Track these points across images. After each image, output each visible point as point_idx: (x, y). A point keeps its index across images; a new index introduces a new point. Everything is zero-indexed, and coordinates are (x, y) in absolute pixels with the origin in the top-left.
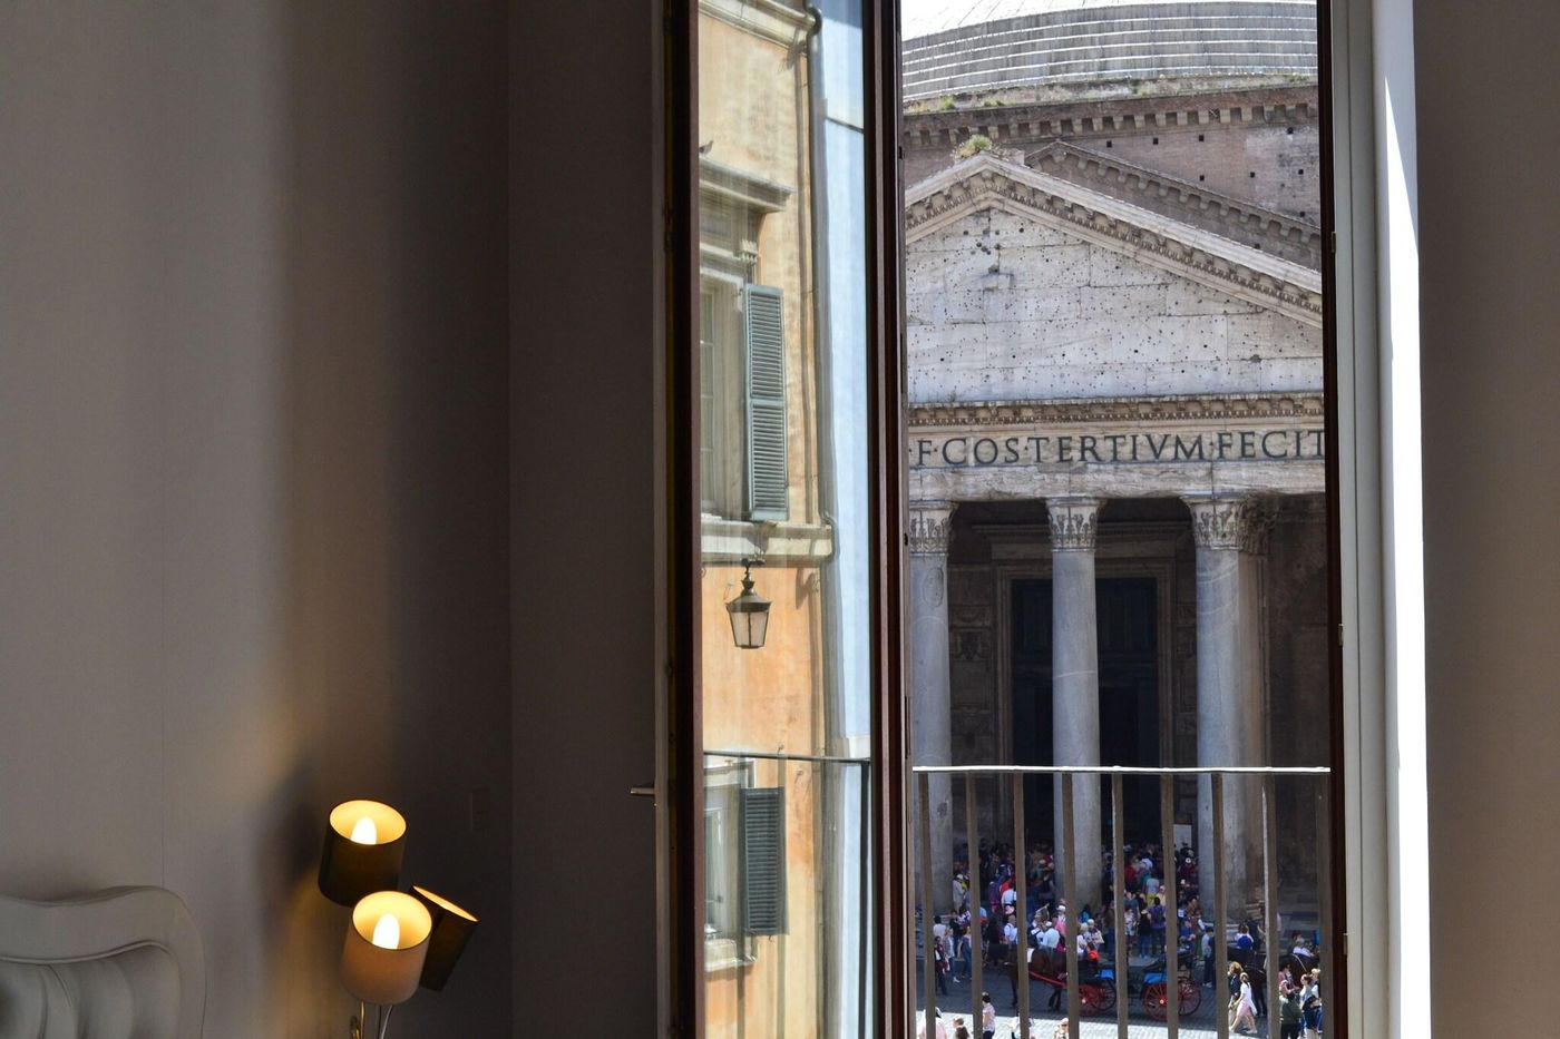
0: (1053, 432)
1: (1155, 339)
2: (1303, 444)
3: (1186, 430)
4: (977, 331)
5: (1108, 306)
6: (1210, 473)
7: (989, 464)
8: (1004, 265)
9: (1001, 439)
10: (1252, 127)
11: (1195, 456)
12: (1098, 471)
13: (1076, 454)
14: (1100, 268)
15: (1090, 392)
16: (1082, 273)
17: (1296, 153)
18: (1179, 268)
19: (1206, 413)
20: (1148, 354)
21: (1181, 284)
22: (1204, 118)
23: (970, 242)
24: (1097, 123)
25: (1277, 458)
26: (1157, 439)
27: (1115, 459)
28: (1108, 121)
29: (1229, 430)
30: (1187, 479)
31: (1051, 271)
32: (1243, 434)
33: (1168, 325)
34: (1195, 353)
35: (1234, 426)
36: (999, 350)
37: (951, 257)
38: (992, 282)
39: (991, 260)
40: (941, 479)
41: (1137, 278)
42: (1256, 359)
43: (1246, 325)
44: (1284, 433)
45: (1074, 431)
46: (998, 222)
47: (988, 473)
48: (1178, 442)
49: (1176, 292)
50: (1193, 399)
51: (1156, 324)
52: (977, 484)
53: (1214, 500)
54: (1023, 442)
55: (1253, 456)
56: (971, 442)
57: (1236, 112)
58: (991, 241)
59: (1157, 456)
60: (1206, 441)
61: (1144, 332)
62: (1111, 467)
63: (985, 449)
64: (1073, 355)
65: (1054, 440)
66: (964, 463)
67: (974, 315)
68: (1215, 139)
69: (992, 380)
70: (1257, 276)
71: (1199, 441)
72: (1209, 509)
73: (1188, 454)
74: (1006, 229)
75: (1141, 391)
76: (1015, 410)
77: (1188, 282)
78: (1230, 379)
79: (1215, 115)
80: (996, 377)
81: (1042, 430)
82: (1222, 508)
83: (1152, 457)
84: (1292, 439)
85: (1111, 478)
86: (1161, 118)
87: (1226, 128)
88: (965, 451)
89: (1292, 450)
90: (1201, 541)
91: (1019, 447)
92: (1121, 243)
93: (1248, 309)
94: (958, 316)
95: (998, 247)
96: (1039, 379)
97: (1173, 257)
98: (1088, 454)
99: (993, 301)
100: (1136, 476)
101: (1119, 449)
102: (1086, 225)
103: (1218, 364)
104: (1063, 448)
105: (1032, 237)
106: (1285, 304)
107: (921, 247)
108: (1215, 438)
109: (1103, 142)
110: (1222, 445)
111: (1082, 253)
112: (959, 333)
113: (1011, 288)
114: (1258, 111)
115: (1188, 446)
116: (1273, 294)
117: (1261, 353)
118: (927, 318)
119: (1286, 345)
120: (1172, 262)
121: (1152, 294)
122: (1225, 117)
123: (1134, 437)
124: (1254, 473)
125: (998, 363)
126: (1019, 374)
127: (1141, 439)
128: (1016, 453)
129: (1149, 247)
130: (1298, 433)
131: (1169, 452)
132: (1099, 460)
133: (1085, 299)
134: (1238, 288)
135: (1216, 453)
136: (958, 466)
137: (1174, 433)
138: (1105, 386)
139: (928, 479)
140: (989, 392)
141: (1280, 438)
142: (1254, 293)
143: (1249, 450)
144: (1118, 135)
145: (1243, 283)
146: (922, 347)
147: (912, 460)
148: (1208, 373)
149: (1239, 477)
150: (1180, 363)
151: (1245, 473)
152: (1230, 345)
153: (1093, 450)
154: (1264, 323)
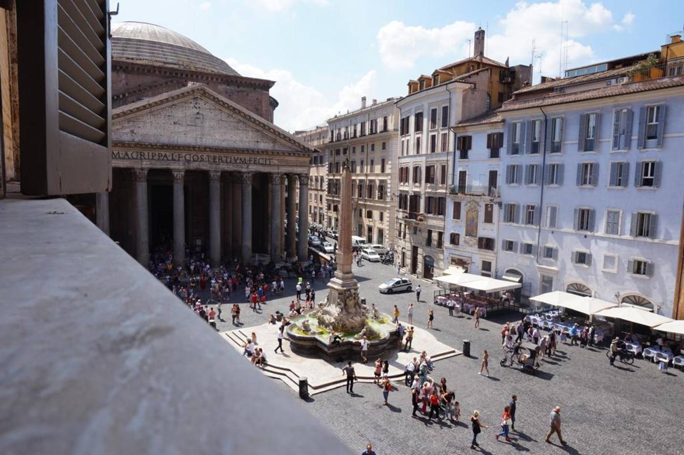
0: (212, 155)
1: (236, 135)
3: (242, 156)
4: (194, 128)
5: (225, 126)
6: (247, 167)
7: (197, 161)
8: (200, 112)
9: (199, 155)
10: (220, 83)
12: (223, 165)
13: (217, 160)
14: (224, 116)
15: (221, 146)
16: (219, 117)
17: (229, 91)
18: (242, 119)
19: (249, 153)
20: (234, 138)
21: (242, 123)
22: (210, 79)
23: (192, 105)
24: (184, 76)
25: (261, 164)
26: (236, 158)
27: (226, 162)
28: (187, 75)
30: (242, 168)
31: (212, 115)
32: (255, 159)
33: (239, 132)
34: (245, 139)
35: (253, 157)
36: (199, 133)
37: (187, 108)
38: (198, 116)
39: (197, 111)
40: (184, 164)
41: (232, 120)
42: (258, 142)
43: (256, 134)
45: (217, 155)
46: (199, 101)
47: (196, 163)
48: (241, 159)
49: (240, 124)
50: (248, 150)
51: (237, 131)
52: (194, 166)
53: (249, 173)
54: (205, 156)
55: (257, 163)
56: (192, 156)
57: (217, 79)
58: (197, 106)
60: (247, 159)
61: (234, 133)
62: (225, 164)
63: (195, 157)
64: (217, 137)
65: (212, 157)
66: (190, 160)
67: (194, 124)
68: (212, 85)
69: (197, 140)
70: (260, 123)
71: (245, 159)
72: (248, 175)
73: (243, 162)
74: (201, 103)
75: (232, 146)
76: (205, 149)
77: (244, 122)
78: (252, 145)
79: (212, 79)
81: (210, 154)
83: (235, 162)
84: (264, 160)
85: (225, 166)
86: (200, 77)
87: (214, 82)
88: (190, 158)
89: (265, 163)
90: (245, 181)
91: (204, 158)
93: (256, 130)
94: (189, 123)
95: (199, 108)
96: (208, 141)
97: (242, 116)
99: (198, 121)
100: (231, 166)
101: (227, 160)
102: (223, 105)
103: (250, 142)
104: (214, 158)
105: (207, 106)
106: (265, 130)
107: (179, 105)
110: (250, 160)
111: (219, 112)
112: (189, 128)
113: (203, 118)
114: (222, 80)
115: (243, 160)
117: (259, 140)
118: (181, 123)
119: (263, 139)
121: (236, 124)
122: (214, 80)
124: (257, 167)
125: (199, 137)
126: (204, 140)
127: (232, 158)
129: (236, 113)
130: (266, 159)
131: (238, 161)
132: (223, 162)
133: (220, 124)
134: (255, 125)
135: (249, 162)
136: (189, 161)
137: (240, 157)
138: (224, 144)
139: (181, 164)
140: (196, 143)
141: (262, 160)
142: (258, 127)
145: (257, 124)
146: (180, 130)
147: (177, 159)
148: (247, 144)
149: (253, 168)
150: (241, 141)
151: (255, 167)
152: (252, 138)
153: (221, 160)
154: (260, 134)
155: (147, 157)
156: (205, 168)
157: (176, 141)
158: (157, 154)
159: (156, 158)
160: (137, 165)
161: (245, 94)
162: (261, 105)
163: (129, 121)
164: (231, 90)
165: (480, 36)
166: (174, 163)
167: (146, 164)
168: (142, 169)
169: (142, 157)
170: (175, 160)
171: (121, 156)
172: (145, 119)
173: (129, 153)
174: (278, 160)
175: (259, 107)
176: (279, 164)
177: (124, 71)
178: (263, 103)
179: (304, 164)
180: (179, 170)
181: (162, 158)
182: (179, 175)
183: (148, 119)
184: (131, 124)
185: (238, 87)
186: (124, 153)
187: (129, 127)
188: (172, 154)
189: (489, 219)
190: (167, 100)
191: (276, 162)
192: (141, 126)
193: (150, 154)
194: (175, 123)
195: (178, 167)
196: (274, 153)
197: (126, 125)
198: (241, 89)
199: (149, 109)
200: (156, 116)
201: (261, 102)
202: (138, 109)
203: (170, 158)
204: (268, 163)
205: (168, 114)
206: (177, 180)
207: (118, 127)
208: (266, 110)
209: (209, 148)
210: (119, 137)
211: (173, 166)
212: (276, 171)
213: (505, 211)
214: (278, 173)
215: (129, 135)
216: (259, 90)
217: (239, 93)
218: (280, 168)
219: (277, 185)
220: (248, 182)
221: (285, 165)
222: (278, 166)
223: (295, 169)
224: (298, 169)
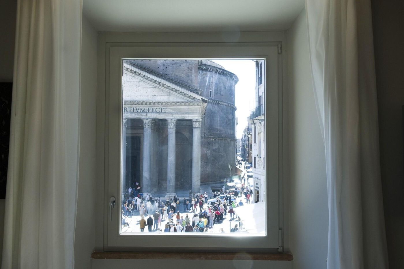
1: (138, 91)
2: (162, 110)
3: (143, 107)
5: (129, 85)
6: (146, 115)
11: (144, 112)
12: (127, 114)
14: (128, 78)
18: (142, 79)
19: (146, 104)
20: (136, 94)
25: (158, 112)
26: (137, 108)
27: (130, 112)
29: (150, 107)
30: (142, 116)
32: (152, 108)
33: (140, 89)
34: (144, 94)
35: (151, 107)
41: (135, 80)
42: (155, 95)
43: (153, 89)
44: (159, 108)
48: (141, 109)
49: (142, 83)
50: (143, 102)
51: (138, 88)
53: (147, 119)
55: (154, 112)
59: (137, 111)
60: (146, 109)
61: (136, 90)
62: (129, 113)
70: (156, 81)
71: (145, 109)
72: (146, 121)
73: (143, 111)
75: (134, 100)
77: (144, 81)
78: (151, 99)
82: (148, 121)
83: (136, 112)
84: (160, 109)
85: (129, 115)
89: (160, 111)
90: (145, 126)
92: (132, 74)
93: (154, 87)
97: (141, 77)
98: (125, 111)
100: (134, 115)
101: (131, 110)
102: (126, 70)
103: (148, 96)
106: (160, 86)
108: (147, 109)
110: (149, 110)
115: (143, 110)
116: (158, 84)
119: (160, 93)
121: (137, 83)
123: (133, 108)
124: (154, 115)
127: (135, 108)
129: (137, 75)
130: (162, 108)
131: (139, 111)
132: (127, 112)
135: (148, 111)
137: (140, 107)
138: (129, 99)
141: (159, 109)
142: (155, 84)
143: (153, 111)
145: (153, 82)
148: (146, 97)
150: (142, 95)
151: (152, 115)
152: (151, 93)
153: (126, 110)
154: (156, 89)
161: (178, 65)
162: (192, 73)
164: (167, 64)
174: (172, 109)
176: (173, 112)
178: (193, 71)
179: (195, 112)
191: (170, 111)
196: (167, 103)
198: (175, 61)
201: (191, 70)
204: (163, 111)
212: (171, 117)
214: (172, 119)
217: (174, 65)
218: (173, 115)
219: (171, 128)
220: (147, 127)
221: (178, 112)
222: (172, 114)
223: (187, 116)
224: (189, 115)
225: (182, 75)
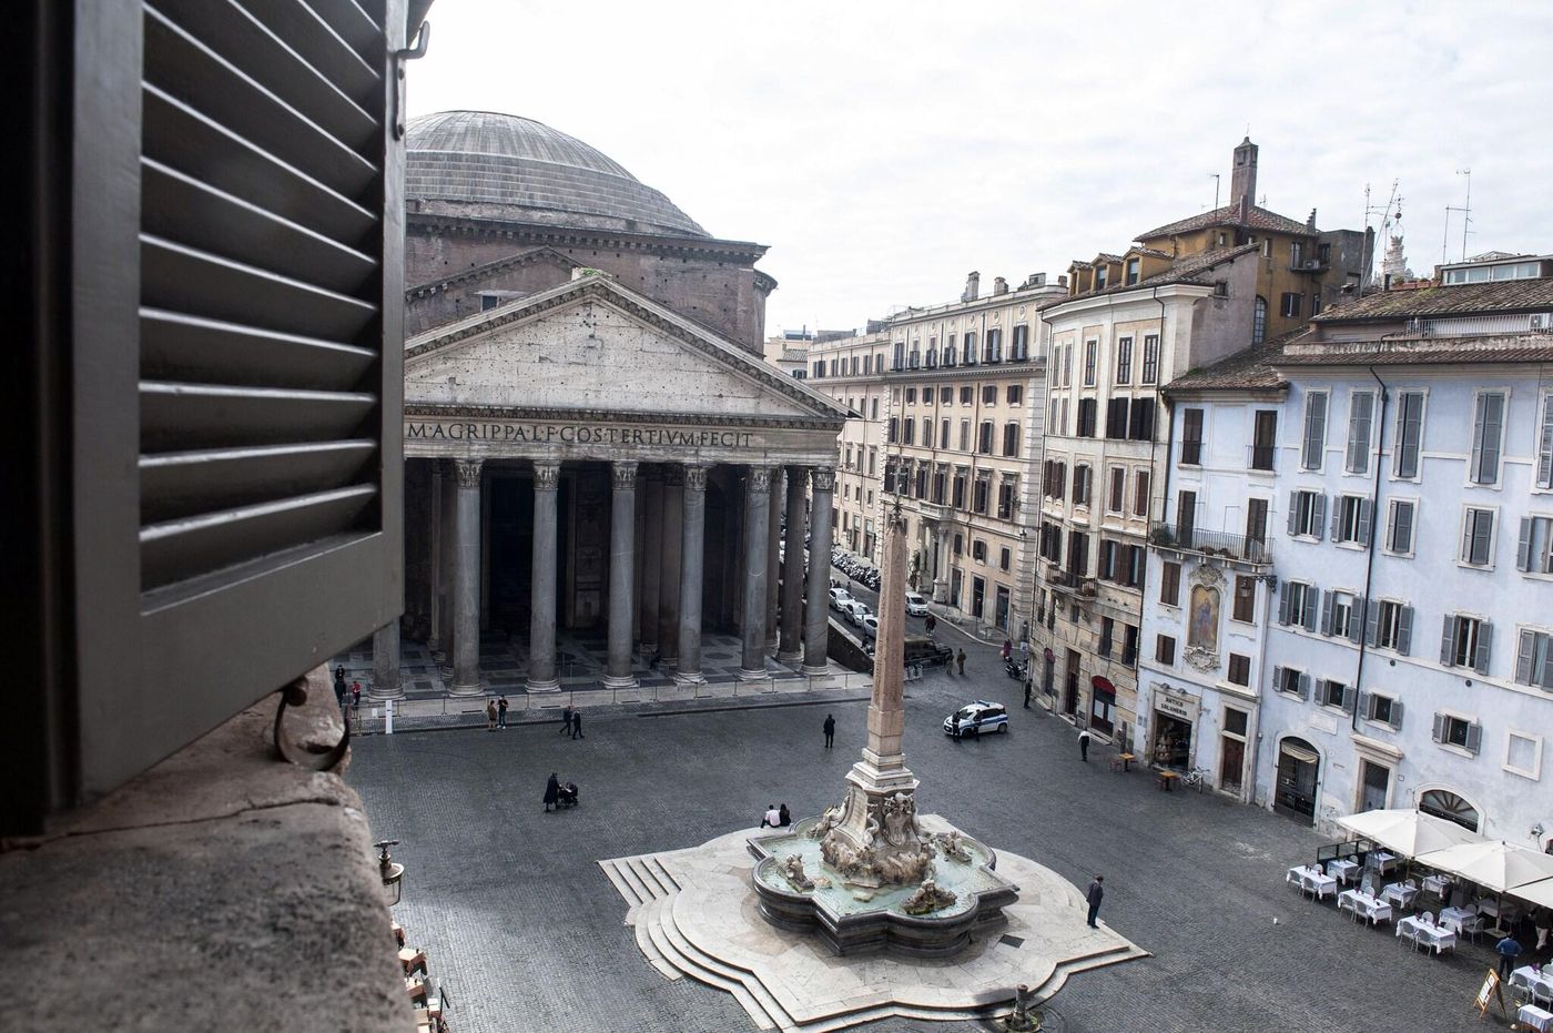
0: (619, 427)
1: (673, 381)
2: (740, 440)
3: (686, 430)
4: (582, 369)
5: (651, 362)
6: (697, 451)
7: (586, 441)
8: (597, 334)
9: (592, 429)
10: (644, 253)
11: (689, 443)
12: (642, 449)
13: (631, 439)
14: (648, 340)
15: (639, 407)
16: (638, 344)
18: (688, 347)
19: (701, 423)
20: (670, 389)
21: (687, 355)
23: (580, 320)
25: (728, 446)
26: (672, 433)
27: (651, 442)
29: (706, 432)
30: (685, 455)
31: (622, 340)
32: (713, 434)
33: (680, 375)
34: (692, 391)
35: (710, 430)
36: (593, 380)
37: (569, 326)
38: (592, 343)
39: (590, 331)
40: (559, 449)
41: (666, 349)
42: (721, 396)
43: (718, 378)
45: (631, 427)
46: (595, 310)
47: (585, 447)
48: (682, 435)
49: (685, 358)
50: (697, 416)
51: (674, 374)
52: (580, 452)
53: (699, 467)
54: (604, 430)
55: (717, 445)
56: (577, 429)
58: (591, 320)
59: (671, 442)
60: (695, 436)
62: (648, 447)
63: (583, 433)
64: (632, 387)
65: (620, 431)
66: (572, 441)
67: (581, 360)
68: (625, 257)
69: (589, 397)
71: (692, 436)
72: (696, 471)
74: (599, 314)
75: (665, 408)
76: (605, 415)
77: (691, 354)
78: (708, 406)
80: (591, 395)
81: (615, 425)
82: (702, 471)
83: (669, 443)
84: (735, 437)
85: (648, 452)
86: (601, 241)
87: (631, 252)
88: (573, 434)
89: (735, 443)
90: (690, 486)
91: (602, 434)
92: (661, 330)
93: (719, 371)
94: (572, 359)
95: (595, 324)
96: (612, 398)
97: (687, 341)
98: (637, 439)
99: (592, 355)
100: (661, 452)
101: (653, 438)
102: (645, 319)
103: (702, 398)
104: (625, 436)
105: (614, 320)
106: (737, 370)
107: (552, 319)
108: (700, 435)
109: (568, 250)
110: (703, 438)
111: (638, 332)
112: (573, 369)
113: (603, 346)
114: (650, 246)
115: (687, 438)
116: (732, 365)
117: (724, 393)
118: (554, 359)
119: (734, 390)
120: (685, 343)
121: (673, 358)
122: (633, 247)
123: (660, 432)
124: (717, 453)
125: (593, 387)
126: (603, 394)
127: (664, 432)
128: (600, 437)
129: (675, 335)
130: (738, 435)
131: (677, 441)
132: (642, 443)
133: (640, 360)
134: (716, 360)
135: (700, 443)
136: (569, 444)
137: (680, 431)
138: (647, 405)
139: (552, 448)
140: (587, 403)
141: (730, 437)
142: (724, 363)
143: (715, 442)
144: (577, 247)
145: (719, 357)
146: (552, 375)
147: (544, 437)
148: (698, 402)
149: (709, 455)
150: (685, 396)
151: (713, 453)
152: (709, 388)
153: (640, 437)
154: (726, 379)
155: (480, 434)
156: (603, 457)
157: (543, 398)
158: (502, 427)
159: (501, 435)
160: (461, 454)
161: (700, 275)
162: (736, 301)
163: (446, 359)
164: (669, 269)
165: (1247, 156)
166: (540, 447)
167: (479, 451)
168: (471, 462)
169: (472, 435)
170: (540, 440)
171: (428, 433)
172: (479, 352)
173: (445, 427)
174: (765, 437)
175: (730, 304)
176: (768, 445)
177: (441, 235)
178: (740, 294)
179: (824, 446)
180: (547, 464)
181: (512, 436)
182: (547, 473)
183: (486, 351)
184: (450, 364)
185: (685, 261)
186: (435, 427)
187: (445, 372)
188: (535, 428)
189: (1244, 612)
190: (527, 311)
191: (761, 441)
192: (470, 367)
193: (489, 428)
194: (541, 359)
195: (546, 455)
196: (755, 423)
197: (440, 367)
198: (691, 264)
199: (489, 332)
200: (503, 346)
201: (734, 293)
202: (465, 334)
203: (530, 436)
204: (742, 443)
205: (528, 341)
206: (544, 483)
207: (424, 372)
208: (745, 312)
209: (615, 415)
210: (424, 393)
211: (535, 454)
212: (761, 461)
213: (1283, 598)
214: (765, 467)
215: (446, 387)
216: (732, 266)
217: (686, 275)
218: (769, 455)
219: (761, 491)
220: (697, 487)
221: (781, 446)
222: (766, 451)
223: (805, 456)
224: (811, 456)
225: (710, 307)
